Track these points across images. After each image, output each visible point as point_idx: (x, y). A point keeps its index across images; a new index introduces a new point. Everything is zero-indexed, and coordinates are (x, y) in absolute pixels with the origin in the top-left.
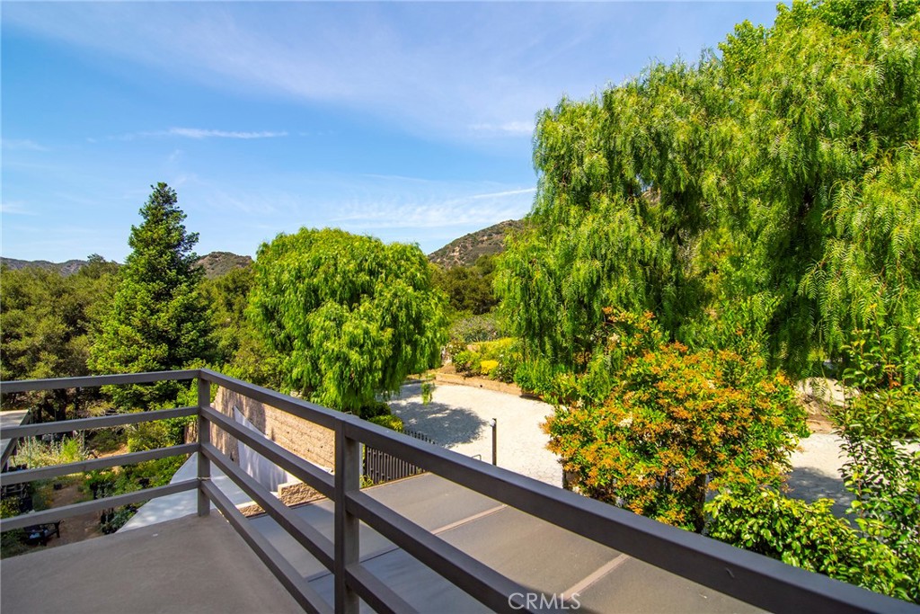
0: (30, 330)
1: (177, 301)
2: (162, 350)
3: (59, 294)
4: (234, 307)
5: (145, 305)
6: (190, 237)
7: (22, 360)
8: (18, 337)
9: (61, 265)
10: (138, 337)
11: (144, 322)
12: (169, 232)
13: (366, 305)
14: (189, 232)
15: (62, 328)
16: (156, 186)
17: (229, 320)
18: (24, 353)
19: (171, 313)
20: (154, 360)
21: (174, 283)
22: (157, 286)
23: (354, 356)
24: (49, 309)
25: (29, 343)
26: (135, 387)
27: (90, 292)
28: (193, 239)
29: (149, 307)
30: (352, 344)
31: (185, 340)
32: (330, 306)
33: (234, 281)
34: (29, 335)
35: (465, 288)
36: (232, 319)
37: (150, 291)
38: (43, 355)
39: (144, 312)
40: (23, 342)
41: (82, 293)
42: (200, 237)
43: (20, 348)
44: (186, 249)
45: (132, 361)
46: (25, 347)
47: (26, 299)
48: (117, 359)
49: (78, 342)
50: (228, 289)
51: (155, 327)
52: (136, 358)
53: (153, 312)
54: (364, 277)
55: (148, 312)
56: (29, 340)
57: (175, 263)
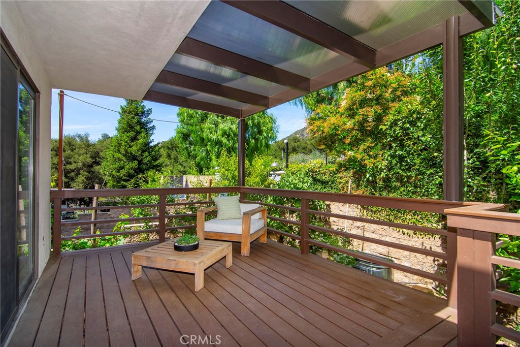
0: (76, 160)
2: (135, 164)
4: (171, 157)
5: (126, 142)
6: (148, 111)
7: (72, 174)
8: (70, 163)
10: (124, 158)
11: (126, 151)
14: (147, 108)
15: (89, 160)
17: (169, 163)
18: (73, 171)
19: (138, 147)
20: (132, 169)
21: (138, 133)
22: (132, 134)
25: (75, 166)
26: (122, 182)
27: (102, 147)
31: (146, 161)
33: (171, 144)
34: (75, 162)
35: (298, 147)
36: (171, 163)
37: (128, 137)
38: (81, 172)
39: (126, 146)
40: (73, 165)
42: (152, 110)
43: (71, 168)
44: (146, 117)
45: (122, 169)
46: (74, 168)
47: (74, 147)
48: (114, 169)
49: (96, 168)
50: (168, 148)
51: (131, 154)
52: (123, 168)
53: (130, 147)
55: (128, 146)
56: (75, 165)
57: (139, 123)
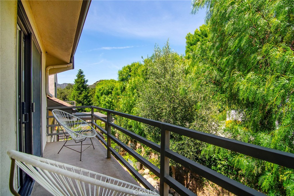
1: (83, 95)
2: (81, 105)
3: (61, 93)
5: (77, 95)
6: (86, 81)
9: (61, 85)
11: (77, 99)
12: (82, 80)
13: (110, 96)
14: (86, 80)
16: (79, 70)
19: (82, 98)
21: (82, 91)
22: (79, 91)
23: (107, 104)
24: (59, 96)
28: (87, 81)
29: (78, 96)
30: (107, 102)
31: (85, 103)
32: (104, 96)
37: (78, 93)
41: (66, 93)
44: (85, 83)
51: (79, 100)
53: (79, 97)
54: (110, 90)
57: (83, 86)
